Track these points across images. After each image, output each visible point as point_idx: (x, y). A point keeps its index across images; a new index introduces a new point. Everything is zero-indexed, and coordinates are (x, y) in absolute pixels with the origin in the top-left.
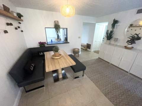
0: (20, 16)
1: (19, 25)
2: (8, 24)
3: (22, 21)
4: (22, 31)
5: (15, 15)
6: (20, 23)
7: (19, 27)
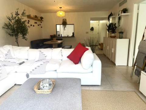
0: (42, 18)
1: (41, 24)
2: (35, 23)
3: (43, 21)
4: (42, 27)
5: (39, 18)
6: (41, 22)
7: (40, 25)
